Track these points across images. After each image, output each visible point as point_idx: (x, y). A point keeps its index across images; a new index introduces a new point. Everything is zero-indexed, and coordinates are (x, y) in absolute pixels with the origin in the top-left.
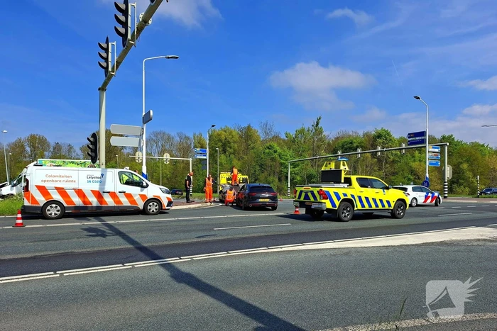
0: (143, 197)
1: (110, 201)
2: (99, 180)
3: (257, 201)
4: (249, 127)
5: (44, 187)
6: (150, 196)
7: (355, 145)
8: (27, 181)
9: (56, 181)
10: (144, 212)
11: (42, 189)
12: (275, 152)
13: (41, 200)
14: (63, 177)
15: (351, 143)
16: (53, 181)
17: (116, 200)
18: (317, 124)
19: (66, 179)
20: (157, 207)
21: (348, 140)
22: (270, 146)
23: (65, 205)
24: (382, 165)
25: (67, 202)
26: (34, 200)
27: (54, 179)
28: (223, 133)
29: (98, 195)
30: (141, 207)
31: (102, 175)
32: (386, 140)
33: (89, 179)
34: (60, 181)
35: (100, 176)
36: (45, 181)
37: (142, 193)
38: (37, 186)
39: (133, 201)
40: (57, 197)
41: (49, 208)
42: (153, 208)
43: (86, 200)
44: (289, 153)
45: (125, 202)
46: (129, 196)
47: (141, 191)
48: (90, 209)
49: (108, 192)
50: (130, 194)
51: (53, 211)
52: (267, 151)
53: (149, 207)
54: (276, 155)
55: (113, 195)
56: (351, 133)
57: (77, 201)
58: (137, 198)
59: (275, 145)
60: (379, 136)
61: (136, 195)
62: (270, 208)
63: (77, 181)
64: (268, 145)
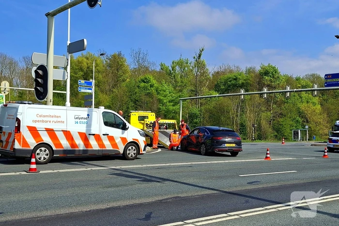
0: (124, 140)
1: (94, 145)
2: (86, 120)
3: (223, 146)
4: (120, 54)
5: (35, 128)
6: (130, 140)
7: (240, 82)
8: (18, 120)
9: (46, 122)
10: (124, 157)
11: (33, 131)
12: (152, 86)
13: (32, 142)
14: (52, 116)
15: (235, 79)
16: (43, 121)
17: (100, 143)
18: (200, 56)
19: (55, 119)
20: (135, 152)
21: (232, 76)
22: (146, 79)
23: (54, 148)
24: (270, 106)
25: (56, 145)
26: (25, 143)
27: (45, 119)
28: (85, 60)
29: (85, 137)
30: (122, 152)
31: (88, 115)
32: (273, 77)
33: (76, 120)
34: (50, 122)
35: (86, 116)
36: (35, 121)
37: (123, 136)
38: (28, 127)
39: (115, 145)
40: (46, 139)
41: (38, 151)
42: (132, 152)
43: (74, 143)
44: (167, 88)
45: (108, 146)
46: (111, 139)
47: (123, 133)
48: (77, 153)
49: (94, 135)
50: (113, 137)
51: (43, 155)
52: (142, 84)
53: (128, 152)
54: (153, 90)
55: (98, 138)
56: (233, 68)
57: (65, 144)
58: (118, 141)
59: (151, 78)
60: (266, 73)
61: (117, 138)
62: (229, 154)
63: (65, 122)
64: (142, 77)
